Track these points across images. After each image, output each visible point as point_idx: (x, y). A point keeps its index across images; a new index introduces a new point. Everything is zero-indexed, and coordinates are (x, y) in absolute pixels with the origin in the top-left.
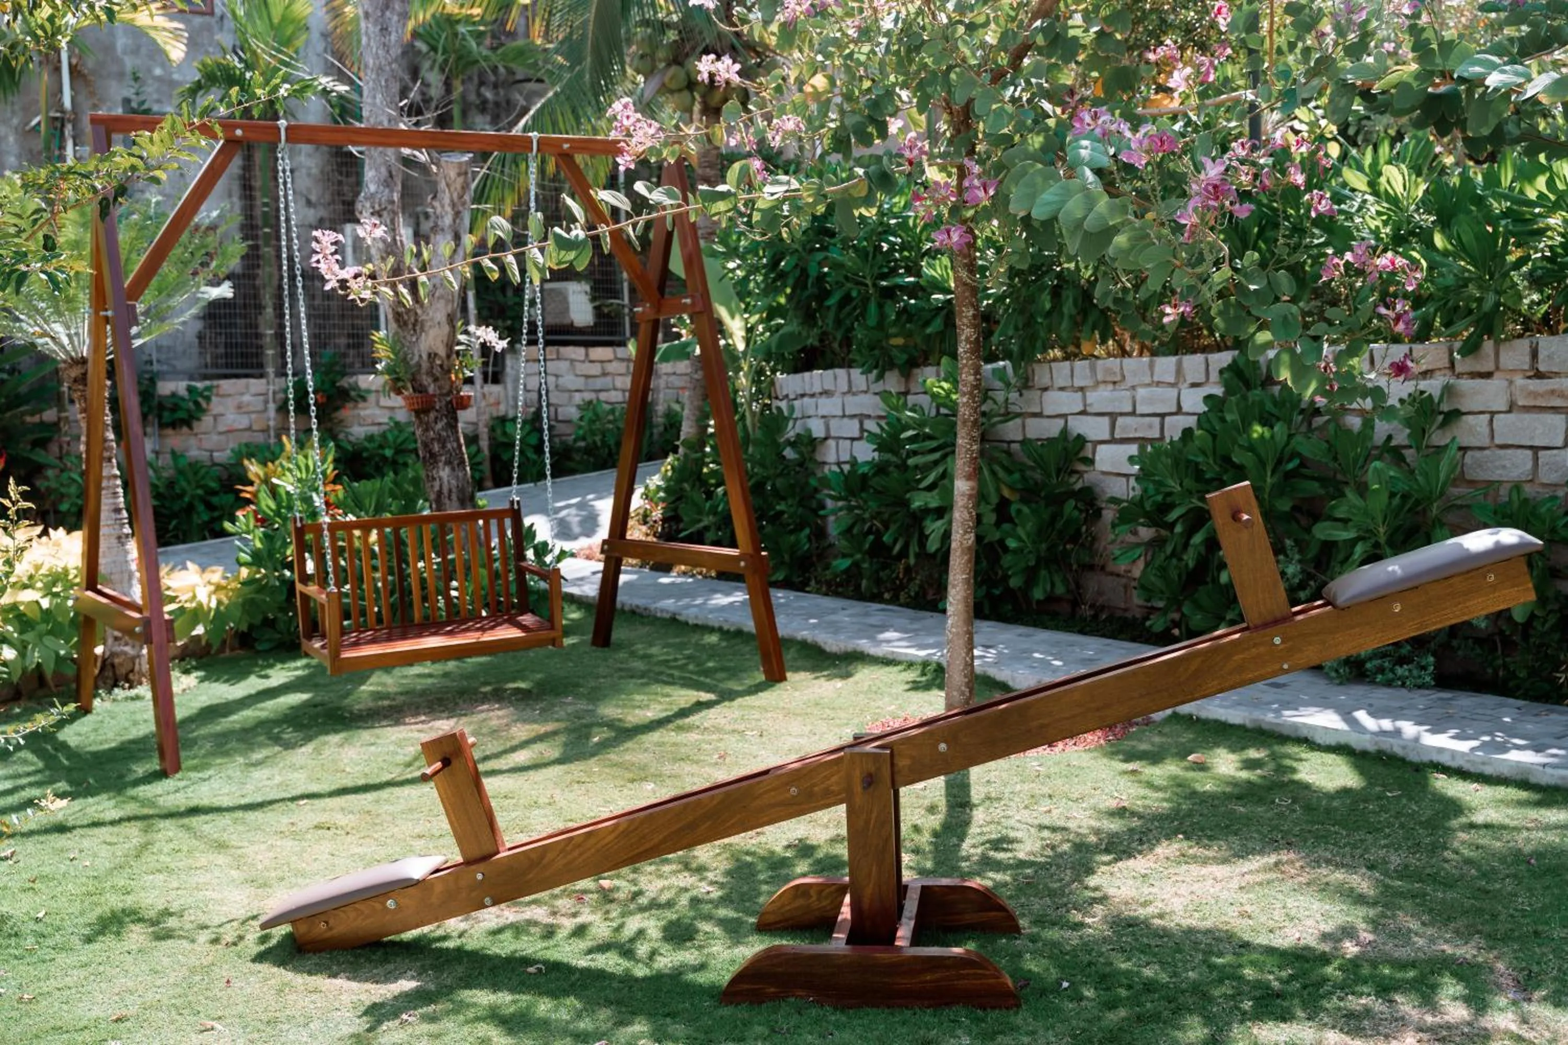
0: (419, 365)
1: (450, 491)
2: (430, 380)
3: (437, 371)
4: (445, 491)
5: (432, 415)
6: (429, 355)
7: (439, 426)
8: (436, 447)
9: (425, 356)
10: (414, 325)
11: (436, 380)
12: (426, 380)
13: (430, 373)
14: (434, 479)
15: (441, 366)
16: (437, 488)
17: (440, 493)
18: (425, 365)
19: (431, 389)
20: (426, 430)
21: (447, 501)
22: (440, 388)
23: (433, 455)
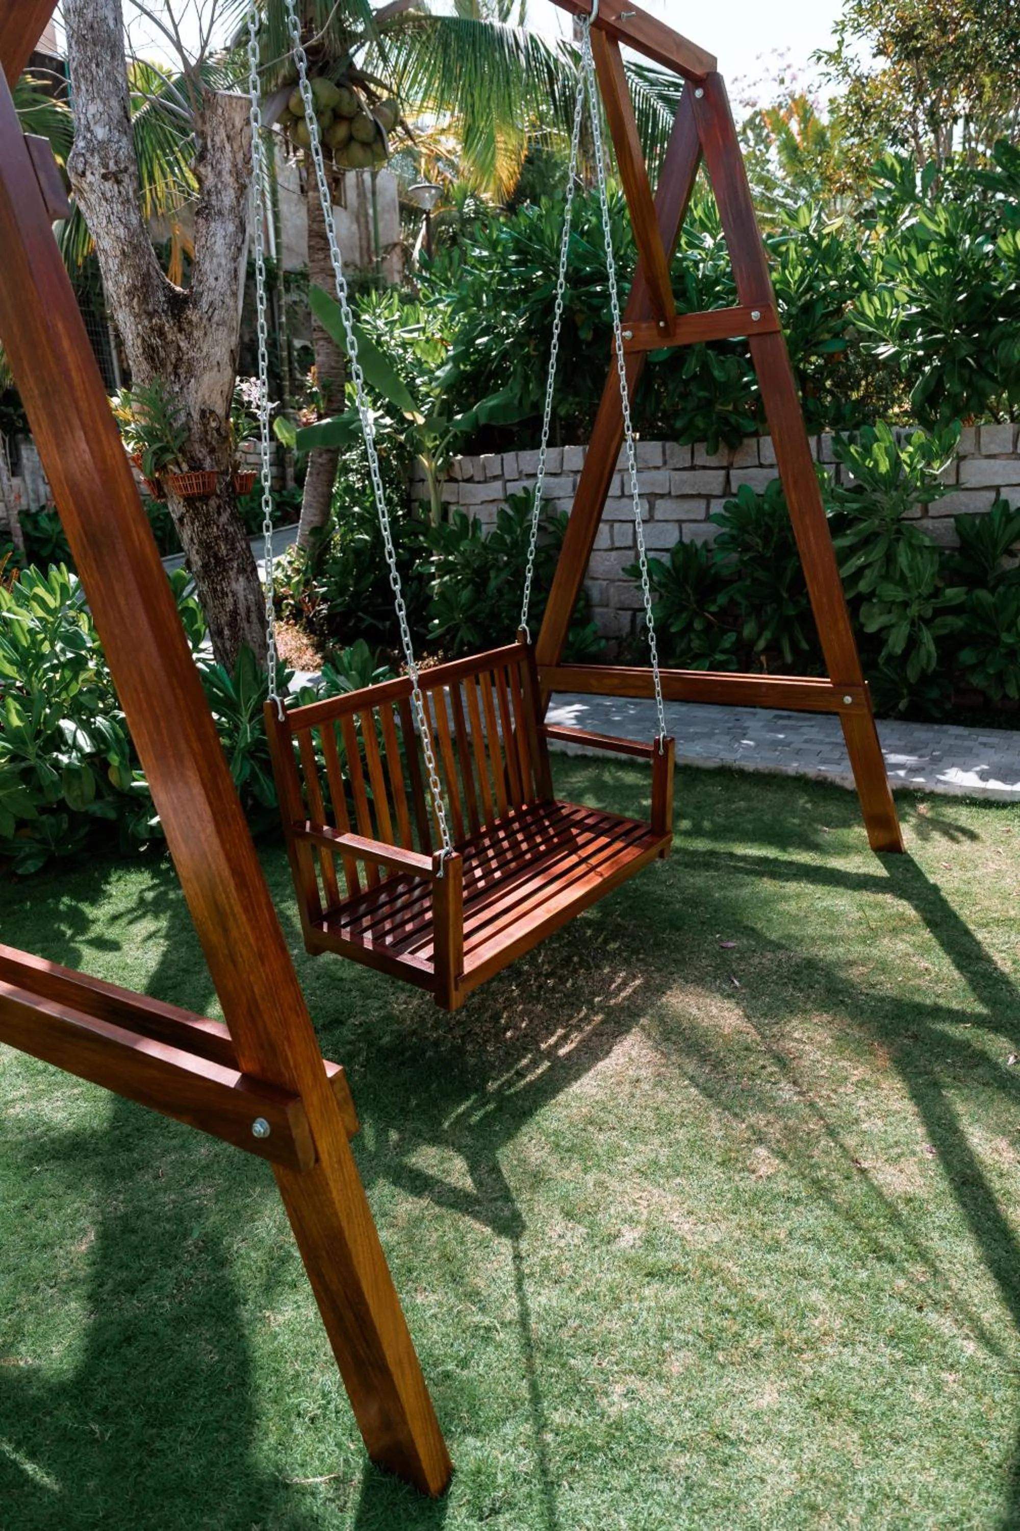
0: (187, 428)
1: (248, 610)
2: (205, 451)
3: (213, 438)
4: (242, 610)
5: (213, 503)
6: (203, 413)
7: (224, 518)
8: (223, 549)
9: (196, 416)
10: (176, 367)
11: (212, 451)
12: (200, 451)
13: (204, 441)
14: (225, 594)
15: (218, 430)
16: (229, 608)
17: (235, 613)
18: (196, 428)
19: (208, 464)
20: (207, 525)
21: (245, 625)
22: (218, 462)
23: (219, 561)
